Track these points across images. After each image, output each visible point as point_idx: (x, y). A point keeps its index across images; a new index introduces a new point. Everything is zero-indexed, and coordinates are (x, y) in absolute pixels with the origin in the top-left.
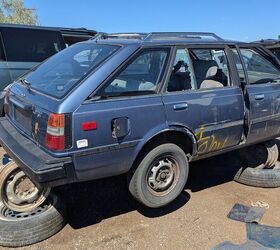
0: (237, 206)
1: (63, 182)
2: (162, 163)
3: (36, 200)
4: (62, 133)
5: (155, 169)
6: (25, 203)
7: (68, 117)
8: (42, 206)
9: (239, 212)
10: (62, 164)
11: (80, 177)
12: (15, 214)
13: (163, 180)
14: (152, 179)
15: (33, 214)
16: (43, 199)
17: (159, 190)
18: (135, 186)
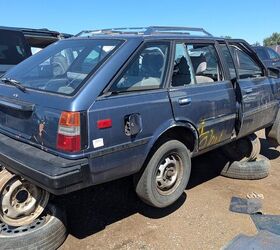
0: (234, 199)
1: (79, 187)
2: (168, 161)
3: (34, 211)
4: (78, 132)
5: (162, 168)
6: (21, 216)
7: (83, 115)
8: (40, 217)
9: (238, 205)
10: (79, 167)
11: (95, 180)
12: (11, 229)
13: (169, 178)
14: (159, 178)
15: (33, 227)
16: (40, 210)
17: (166, 189)
18: (145, 186)
